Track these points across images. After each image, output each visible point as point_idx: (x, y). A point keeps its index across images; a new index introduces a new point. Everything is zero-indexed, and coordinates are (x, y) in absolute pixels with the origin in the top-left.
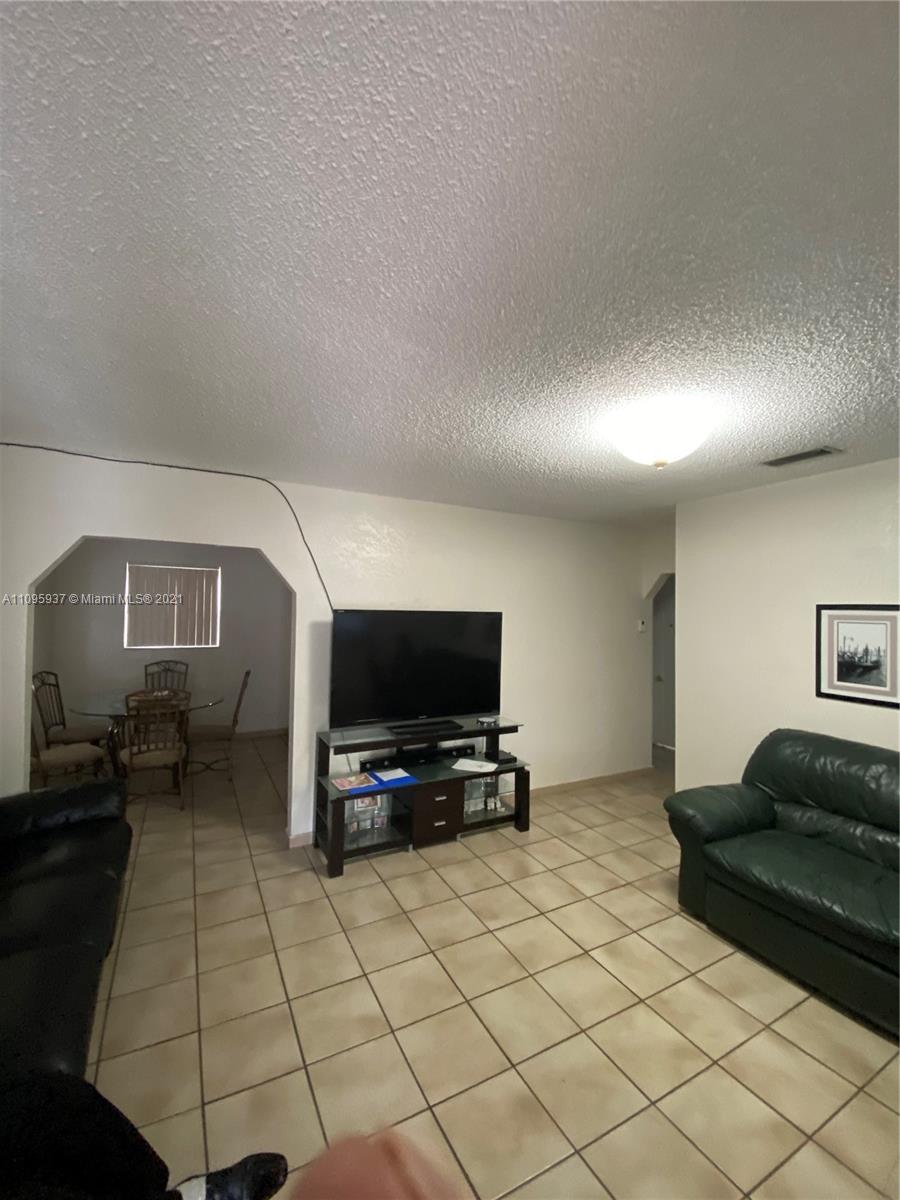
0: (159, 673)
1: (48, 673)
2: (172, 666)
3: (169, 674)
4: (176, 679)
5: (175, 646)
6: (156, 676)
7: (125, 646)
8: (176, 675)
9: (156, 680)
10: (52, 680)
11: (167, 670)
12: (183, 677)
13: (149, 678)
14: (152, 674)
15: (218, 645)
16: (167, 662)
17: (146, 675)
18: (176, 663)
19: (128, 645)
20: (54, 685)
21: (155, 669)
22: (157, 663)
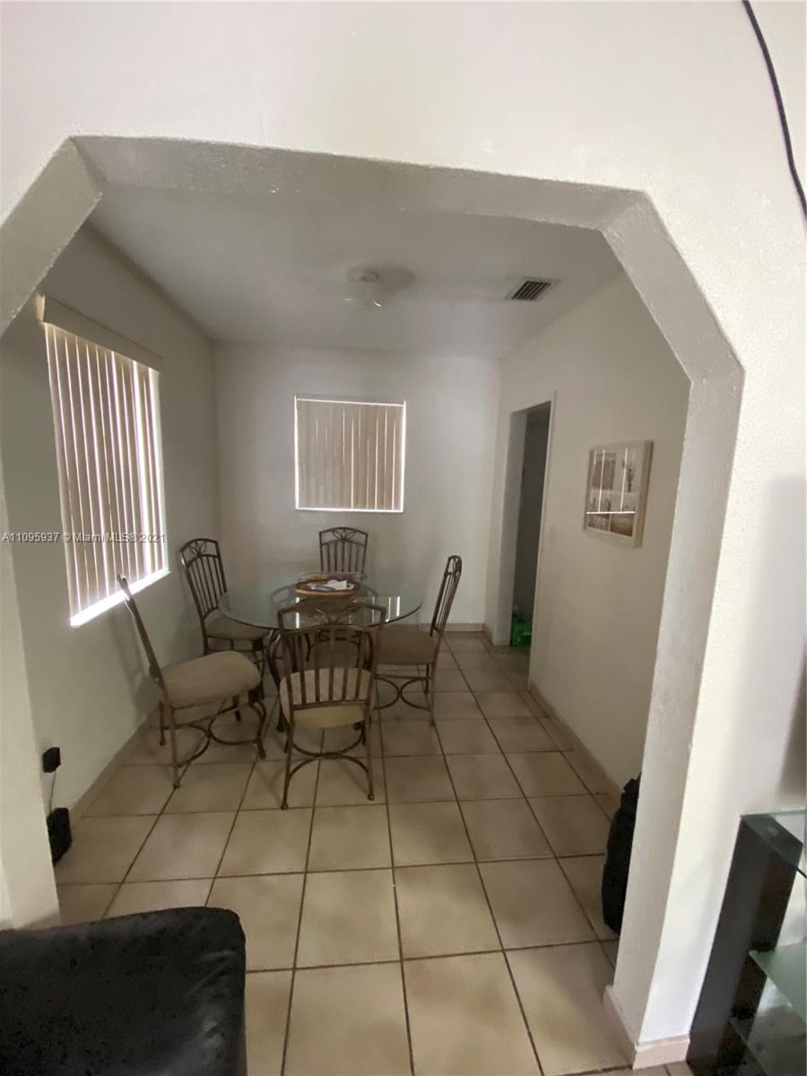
0: (336, 543)
1: (206, 540)
2: (350, 535)
3: (347, 544)
4: (354, 552)
5: (352, 510)
6: (332, 546)
7: (297, 507)
8: (354, 546)
9: (332, 552)
10: (211, 549)
11: (344, 540)
12: (362, 549)
13: (324, 548)
14: (327, 544)
15: (401, 511)
16: (344, 529)
17: (321, 545)
18: (355, 531)
19: (300, 506)
20: (214, 557)
21: (329, 537)
22: (333, 530)
